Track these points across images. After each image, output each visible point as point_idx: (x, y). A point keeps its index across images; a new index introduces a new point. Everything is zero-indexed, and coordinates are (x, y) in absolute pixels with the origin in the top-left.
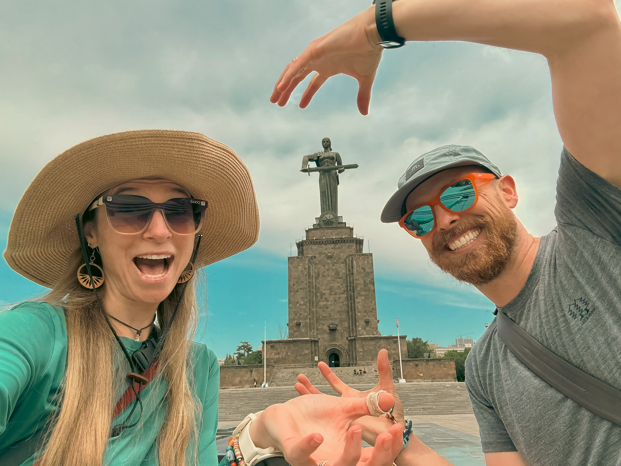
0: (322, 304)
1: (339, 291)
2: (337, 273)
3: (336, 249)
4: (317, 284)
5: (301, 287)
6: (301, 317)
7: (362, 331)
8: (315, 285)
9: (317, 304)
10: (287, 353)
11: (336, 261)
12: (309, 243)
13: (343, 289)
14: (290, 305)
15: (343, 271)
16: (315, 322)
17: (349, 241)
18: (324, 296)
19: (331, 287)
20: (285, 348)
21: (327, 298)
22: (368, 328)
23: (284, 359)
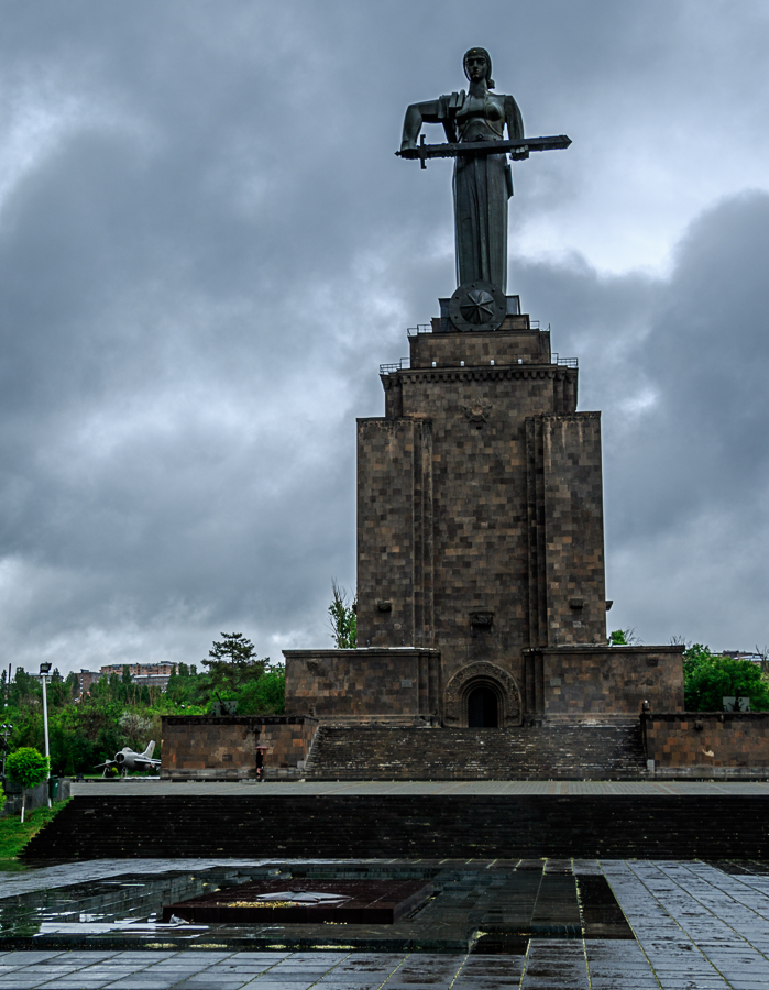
0: (451, 553)
1: (500, 519)
2: (498, 466)
3: (496, 397)
4: (439, 497)
5: (395, 505)
6: (393, 588)
7: (563, 630)
8: (436, 501)
9: (440, 552)
10: (352, 686)
11: (494, 433)
12: (417, 377)
13: (512, 514)
14: (363, 557)
15: (516, 462)
16: (432, 604)
17: (534, 375)
18: (459, 533)
19: (479, 506)
20: (347, 672)
21: (466, 538)
22: (578, 625)
23: (345, 700)
